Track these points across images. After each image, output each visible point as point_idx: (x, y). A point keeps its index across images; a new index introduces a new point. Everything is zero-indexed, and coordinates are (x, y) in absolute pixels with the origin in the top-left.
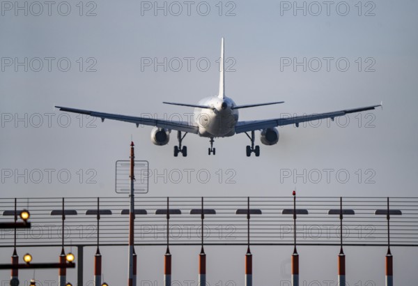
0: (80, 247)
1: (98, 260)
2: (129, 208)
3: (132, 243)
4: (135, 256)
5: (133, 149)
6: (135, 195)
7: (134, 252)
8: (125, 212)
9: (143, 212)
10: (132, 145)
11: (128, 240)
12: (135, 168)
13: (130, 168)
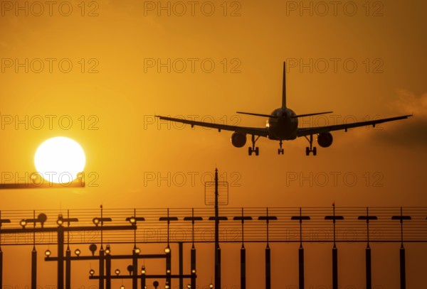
0: (181, 244)
1: (193, 252)
2: (214, 216)
3: (217, 241)
4: (220, 250)
5: (216, 174)
6: (219, 206)
7: (218, 247)
8: (211, 218)
9: (225, 218)
10: (216, 170)
11: (213, 239)
12: (218, 187)
13: (214, 187)
